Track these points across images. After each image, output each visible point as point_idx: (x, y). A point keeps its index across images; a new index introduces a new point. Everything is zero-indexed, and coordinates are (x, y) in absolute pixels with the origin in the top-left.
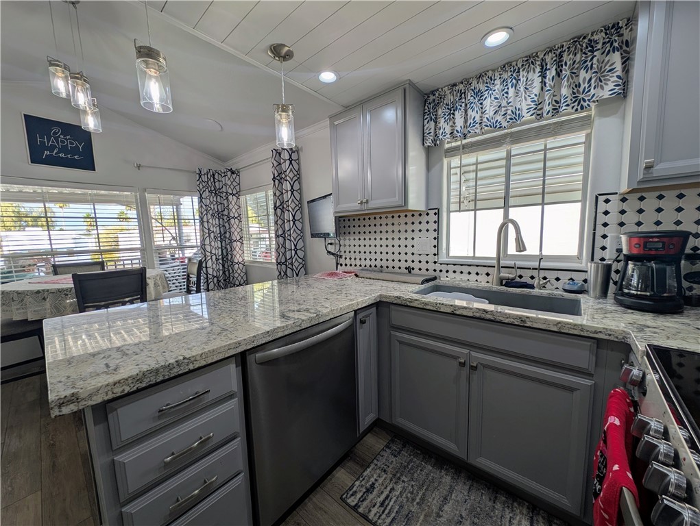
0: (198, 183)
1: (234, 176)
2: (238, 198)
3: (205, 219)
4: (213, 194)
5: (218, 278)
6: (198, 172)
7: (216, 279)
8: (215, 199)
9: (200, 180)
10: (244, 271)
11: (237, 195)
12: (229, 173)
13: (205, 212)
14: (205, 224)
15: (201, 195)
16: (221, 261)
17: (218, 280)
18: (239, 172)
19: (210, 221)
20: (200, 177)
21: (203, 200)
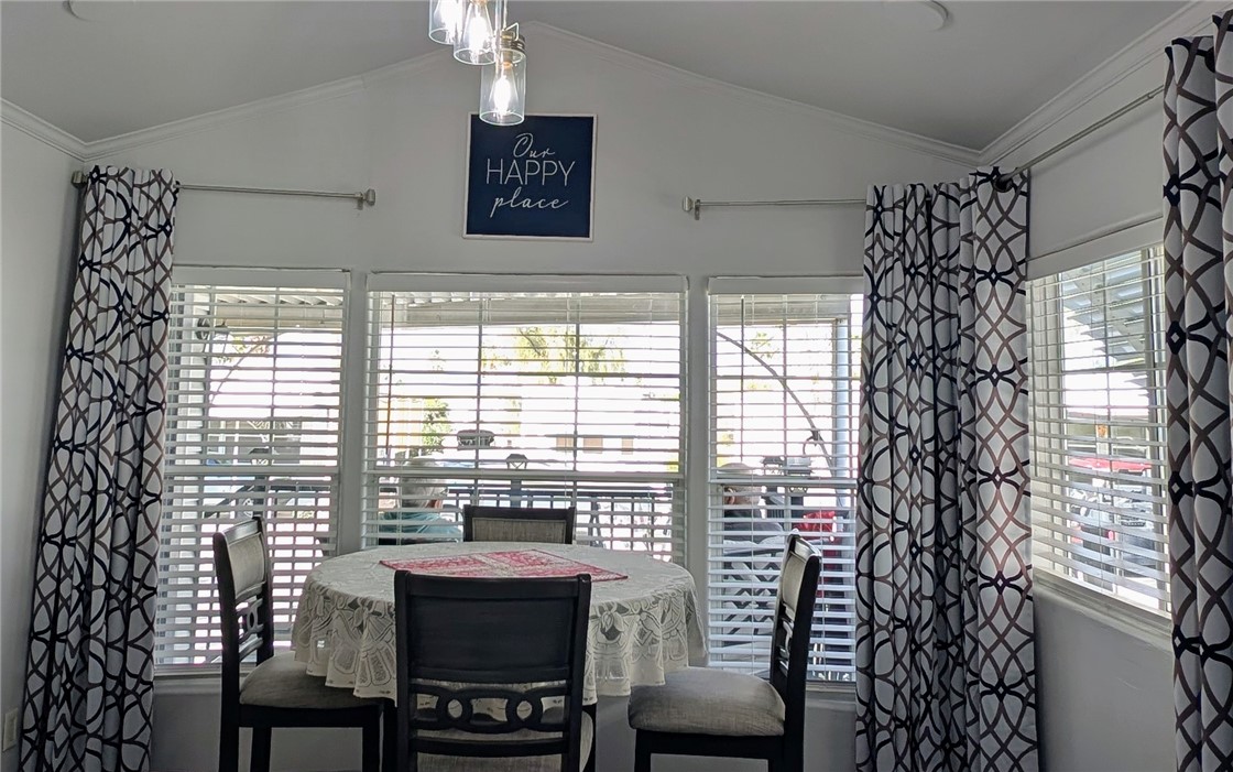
0: (868, 241)
1: (1005, 198)
2: (1017, 290)
3: (881, 380)
4: (920, 280)
5: (911, 629)
6: (872, 200)
7: (902, 634)
8: (925, 300)
9: (878, 229)
10: (1026, 621)
11: (1013, 277)
12: (985, 191)
13: (883, 353)
14: (881, 400)
15: (875, 287)
16: (928, 559)
17: (911, 640)
18: (1027, 180)
19: (901, 386)
20: (877, 218)
21: (881, 305)
